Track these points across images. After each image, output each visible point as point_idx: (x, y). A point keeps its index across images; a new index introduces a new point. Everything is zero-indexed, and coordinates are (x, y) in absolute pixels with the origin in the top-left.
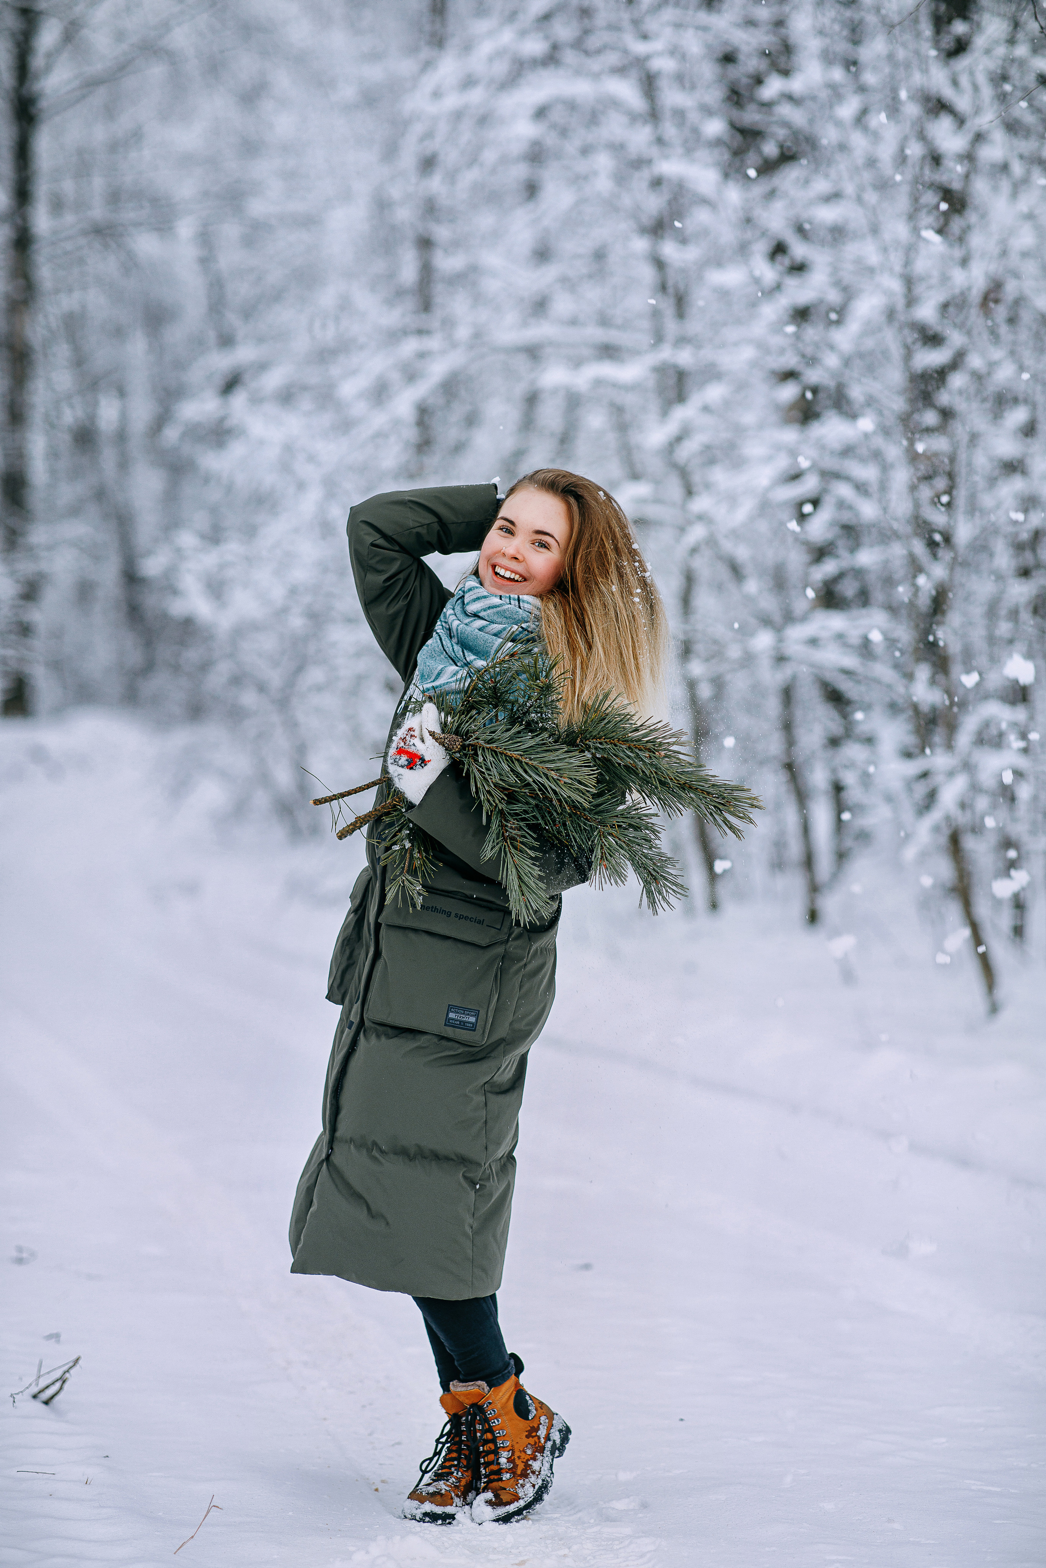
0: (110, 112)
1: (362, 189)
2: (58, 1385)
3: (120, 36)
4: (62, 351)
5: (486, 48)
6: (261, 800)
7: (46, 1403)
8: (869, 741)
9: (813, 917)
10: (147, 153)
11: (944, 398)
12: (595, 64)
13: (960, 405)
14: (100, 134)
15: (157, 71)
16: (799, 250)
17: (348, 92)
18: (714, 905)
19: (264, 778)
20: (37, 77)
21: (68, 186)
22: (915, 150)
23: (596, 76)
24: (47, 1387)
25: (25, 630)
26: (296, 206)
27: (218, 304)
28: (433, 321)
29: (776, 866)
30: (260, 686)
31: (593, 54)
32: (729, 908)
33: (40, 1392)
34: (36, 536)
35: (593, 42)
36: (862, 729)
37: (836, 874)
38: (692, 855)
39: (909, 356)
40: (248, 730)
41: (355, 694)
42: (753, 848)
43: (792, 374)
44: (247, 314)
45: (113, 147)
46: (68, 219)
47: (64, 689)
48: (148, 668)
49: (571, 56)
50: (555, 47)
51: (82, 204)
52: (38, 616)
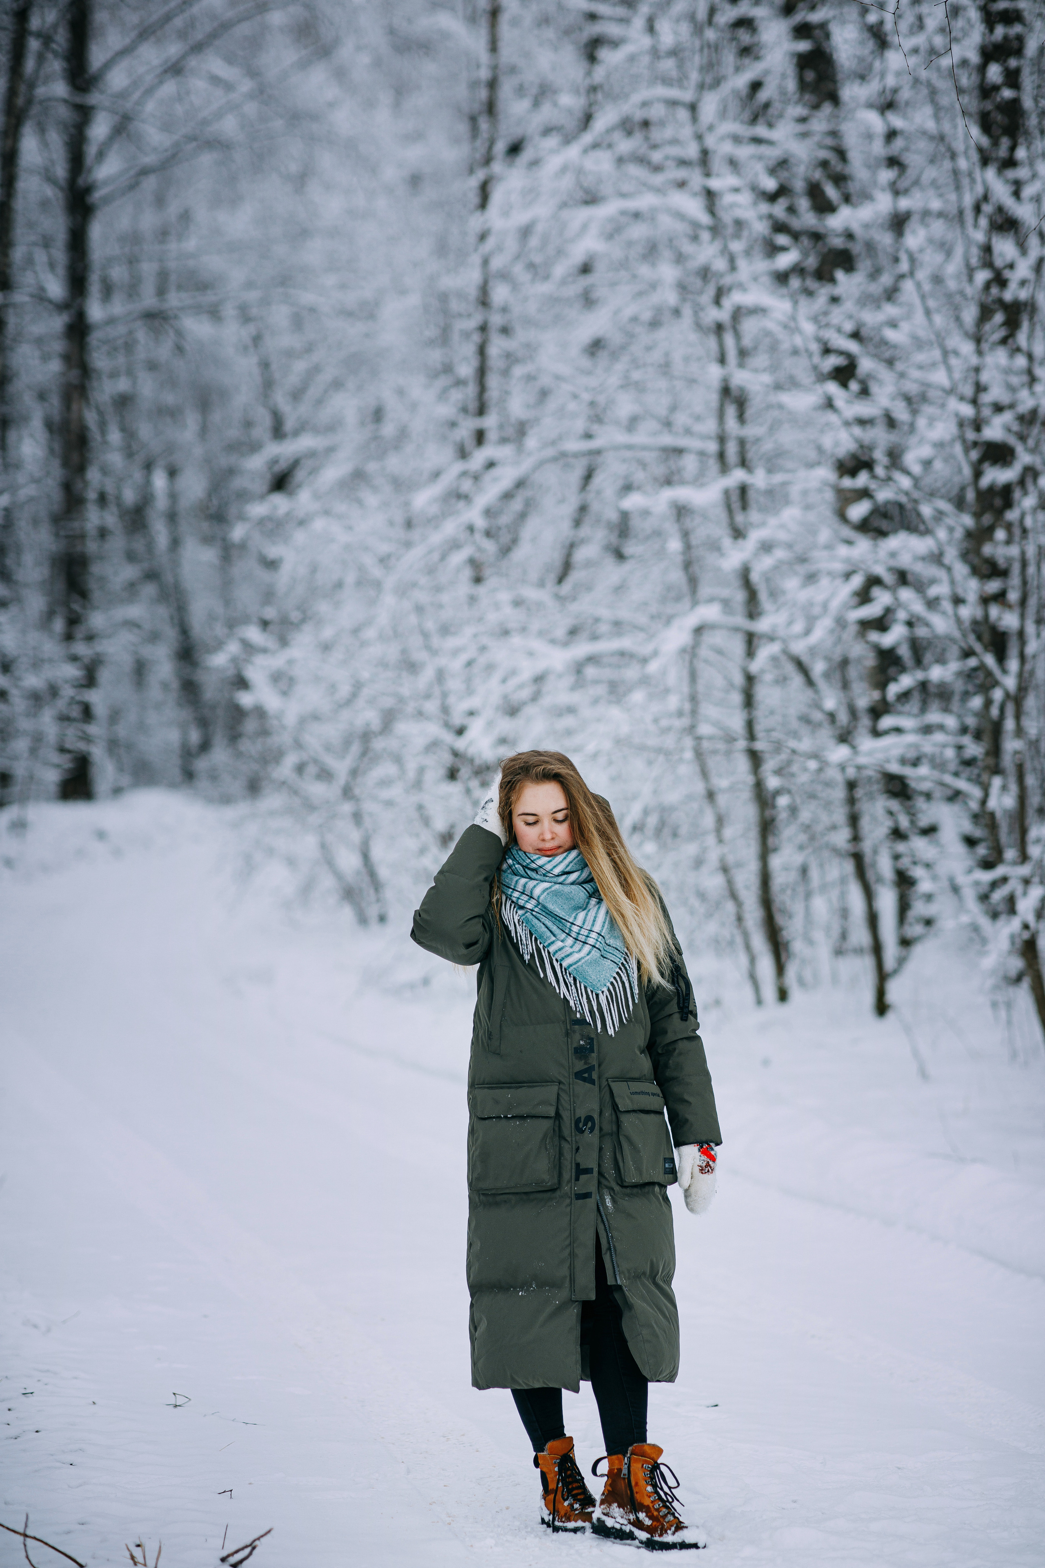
0: (160, 201)
1: (415, 280)
2: (248, 1550)
3: (169, 126)
4: (115, 436)
5: (554, 163)
6: (327, 882)
8: (930, 831)
9: (882, 1008)
10: (194, 240)
11: (1012, 515)
12: (658, 179)
14: (149, 221)
15: (207, 159)
16: (866, 365)
17: (390, 173)
18: (783, 995)
19: (327, 858)
20: (90, 171)
21: (118, 273)
22: (983, 275)
23: (659, 191)
24: (237, 1552)
25: (87, 713)
26: (350, 299)
27: (268, 385)
28: (490, 422)
29: (839, 952)
30: (325, 775)
31: (657, 169)
32: (796, 994)
33: (228, 1556)
34: (97, 620)
35: (656, 157)
36: (924, 821)
37: (901, 961)
38: (759, 942)
39: (978, 474)
40: (314, 819)
41: (418, 784)
42: (819, 936)
43: (865, 493)
44: (296, 395)
45: (163, 234)
46: (118, 307)
47: (121, 769)
48: (205, 746)
49: (634, 170)
50: (620, 161)
51: (133, 290)
52: (96, 698)
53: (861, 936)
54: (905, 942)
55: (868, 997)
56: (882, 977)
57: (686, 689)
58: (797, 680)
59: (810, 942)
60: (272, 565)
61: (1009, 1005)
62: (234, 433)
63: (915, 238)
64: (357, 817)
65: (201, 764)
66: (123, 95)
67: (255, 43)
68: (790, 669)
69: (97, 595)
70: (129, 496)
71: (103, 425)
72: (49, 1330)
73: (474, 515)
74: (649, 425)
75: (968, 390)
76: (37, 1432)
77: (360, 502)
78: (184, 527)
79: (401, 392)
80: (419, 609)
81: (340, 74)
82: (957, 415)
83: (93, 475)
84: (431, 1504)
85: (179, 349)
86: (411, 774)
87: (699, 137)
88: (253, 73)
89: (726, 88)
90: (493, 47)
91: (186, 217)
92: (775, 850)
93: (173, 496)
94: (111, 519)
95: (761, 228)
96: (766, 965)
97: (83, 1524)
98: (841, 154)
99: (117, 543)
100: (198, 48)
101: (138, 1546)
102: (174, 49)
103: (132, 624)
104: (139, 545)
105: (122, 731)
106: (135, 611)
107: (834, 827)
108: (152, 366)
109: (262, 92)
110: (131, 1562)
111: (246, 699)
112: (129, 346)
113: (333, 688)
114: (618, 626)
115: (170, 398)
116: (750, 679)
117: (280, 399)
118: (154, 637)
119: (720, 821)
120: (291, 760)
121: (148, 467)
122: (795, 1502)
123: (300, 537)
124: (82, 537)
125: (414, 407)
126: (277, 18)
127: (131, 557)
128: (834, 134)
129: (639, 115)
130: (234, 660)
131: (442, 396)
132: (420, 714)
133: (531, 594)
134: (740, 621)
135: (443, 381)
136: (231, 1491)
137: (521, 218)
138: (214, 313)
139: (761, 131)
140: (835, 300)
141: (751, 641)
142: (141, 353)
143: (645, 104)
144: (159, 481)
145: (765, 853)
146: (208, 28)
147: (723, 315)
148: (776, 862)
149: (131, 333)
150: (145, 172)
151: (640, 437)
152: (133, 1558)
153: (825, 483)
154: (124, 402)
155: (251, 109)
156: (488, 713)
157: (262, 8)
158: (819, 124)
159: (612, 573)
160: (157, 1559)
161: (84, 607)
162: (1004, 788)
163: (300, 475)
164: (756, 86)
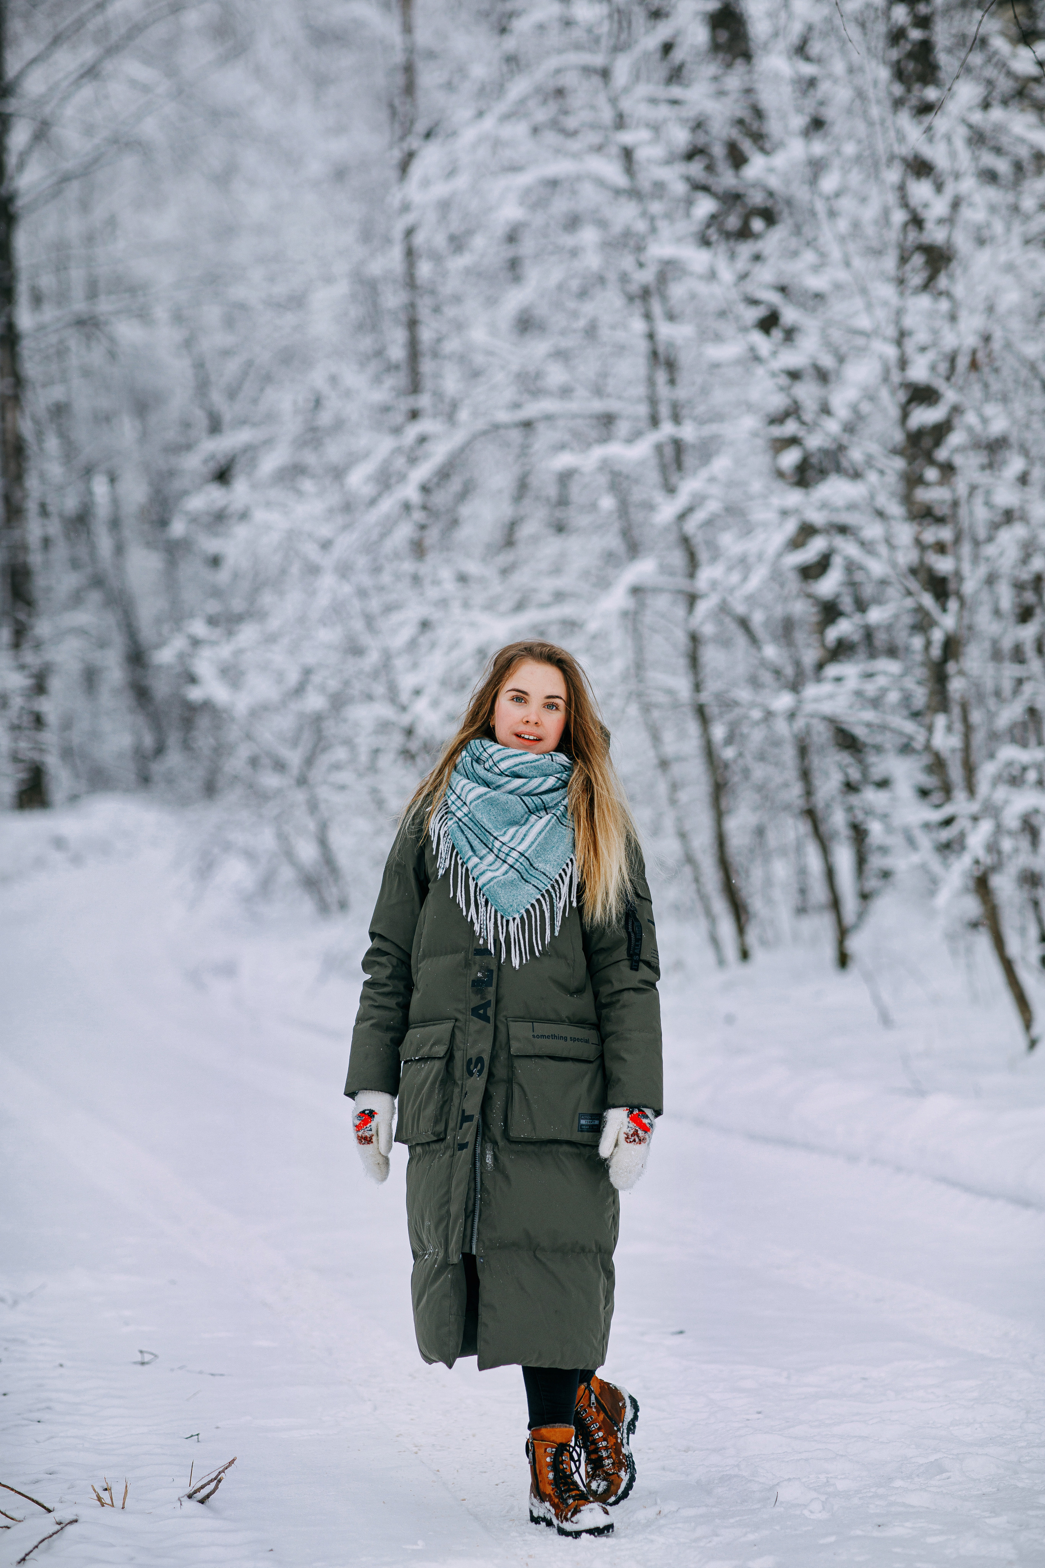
0: (85, 206)
1: (341, 267)
2: (213, 1485)
3: (89, 130)
4: (52, 443)
6: (287, 874)
7: (202, 1501)
8: (883, 784)
9: (843, 960)
10: (121, 244)
11: (942, 454)
12: (574, 145)
13: (958, 460)
14: (75, 226)
15: (129, 162)
16: (790, 315)
17: (315, 168)
18: (745, 955)
20: (12, 178)
21: (47, 282)
22: (899, 217)
23: (576, 156)
24: (202, 1487)
25: (38, 721)
26: (280, 290)
27: (202, 386)
28: (424, 401)
29: (802, 910)
30: (280, 766)
31: (572, 134)
32: (759, 955)
33: (195, 1492)
34: (43, 628)
35: (571, 123)
36: (877, 773)
37: (861, 915)
38: (720, 906)
39: (905, 416)
40: (271, 809)
41: (372, 768)
42: (777, 894)
43: (793, 441)
44: (232, 394)
45: (90, 239)
46: (49, 313)
47: (77, 776)
48: (160, 750)
49: (551, 138)
50: (536, 130)
51: (62, 297)
52: (48, 707)
53: (819, 893)
54: (865, 897)
55: (829, 952)
56: (843, 933)
57: (630, 655)
58: (741, 640)
59: (769, 901)
60: (215, 561)
61: (969, 950)
62: (171, 435)
63: (829, 183)
64: (313, 806)
65: (157, 768)
66: (40, 102)
67: (172, 43)
68: (733, 628)
69: (42, 604)
70: (71, 504)
71: (40, 435)
72: (15, 1303)
73: (410, 491)
74: (581, 392)
75: (891, 331)
76: (5, 1395)
77: (299, 493)
78: (128, 533)
79: (333, 380)
80: (362, 593)
81: (259, 72)
82: (880, 357)
83: (32, 483)
84: (398, 1436)
85: (112, 355)
86: (364, 758)
87: (613, 101)
88: (172, 72)
89: (637, 51)
90: (408, 28)
91: (112, 222)
92: (729, 812)
93: (115, 502)
94: (54, 528)
95: (679, 188)
96: (726, 927)
97: (51, 1474)
98: (758, 113)
99: (61, 552)
100: (111, 51)
101: (106, 1489)
102: (88, 53)
103: (81, 632)
104: (82, 552)
105: (76, 737)
106: (83, 617)
107: (786, 785)
108: (87, 373)
109: (180, 92)
110: (98, 1503)
111: (195, 694)
112: (61, 352)
113: (280, 677)
114: (559, 596)
115: (104, 403)
116: (695, 639)
117: (217, 398)
118: (102, 644)
119: (674, 787)
120: (244, 752)
121: (88, 472)
122: (759, 1413)
123: (241, 532)
124: (24, 547)
125: (348, 394)
126: (192, 18)
127: (75, 564)
128: (748, 91)
129: (552, 84)
130: (182, 657)
131: (377, 380)
132: (370, 697)
133: (472, 567)
134: (681, 582)
135: (373, 367)
136: (198, 1435)
137: (440, 190)
138: (143, 316)
139: (676, 91)
140: (757, 258)
141: (692, 599)
142: (74, 361)
143: (558, 71)
144: (100, 488)
145: (719, 815)
146: (123, 30)
147: (647, 276)
148: (732, 824)
149: (61, 342)
150: (66, 179)
151: (573, 406)
152: (99, 1499)
153: (755, 434)
154: (60, 411)
155: (170, 109)
156: (432, 689)
157: (176, 9)
158: (734, 81)
159: (552, 546)
160: (124, 1499)
161: (30, 615)
162: (949, 729)
163: (237, 469)
164: (667, 48)
